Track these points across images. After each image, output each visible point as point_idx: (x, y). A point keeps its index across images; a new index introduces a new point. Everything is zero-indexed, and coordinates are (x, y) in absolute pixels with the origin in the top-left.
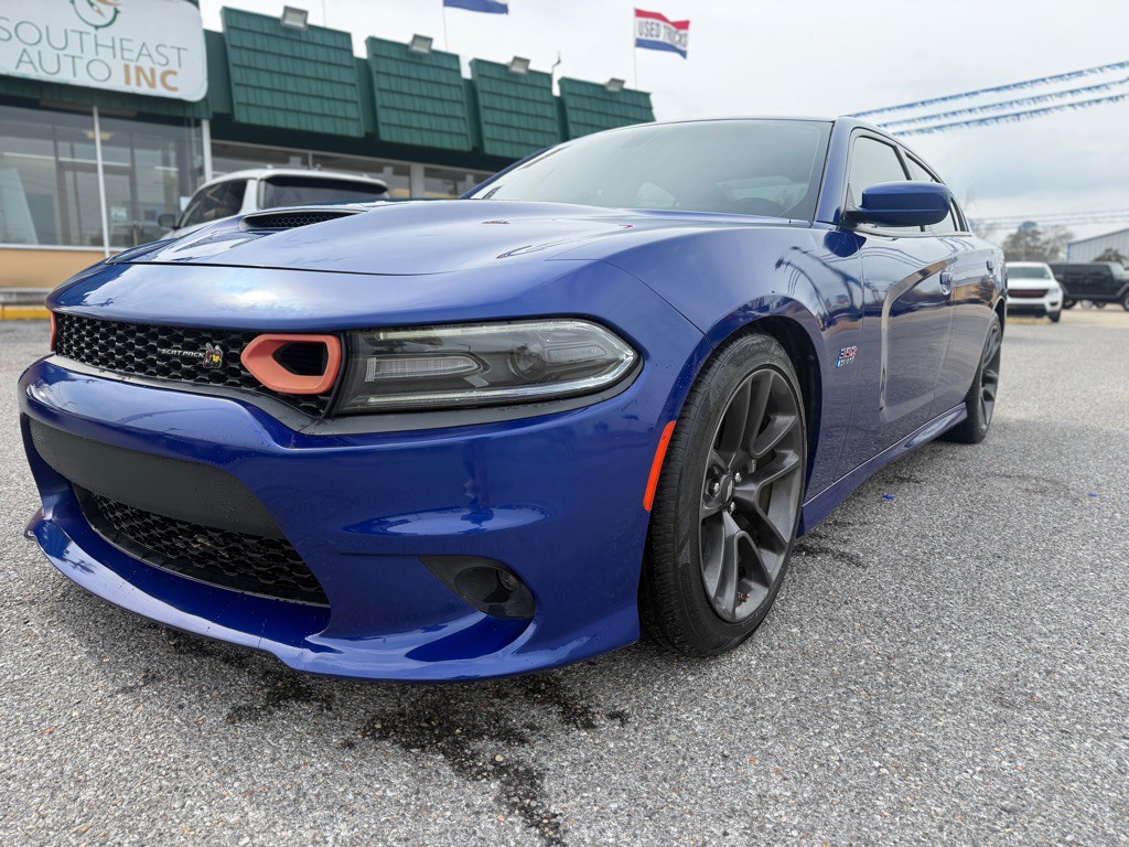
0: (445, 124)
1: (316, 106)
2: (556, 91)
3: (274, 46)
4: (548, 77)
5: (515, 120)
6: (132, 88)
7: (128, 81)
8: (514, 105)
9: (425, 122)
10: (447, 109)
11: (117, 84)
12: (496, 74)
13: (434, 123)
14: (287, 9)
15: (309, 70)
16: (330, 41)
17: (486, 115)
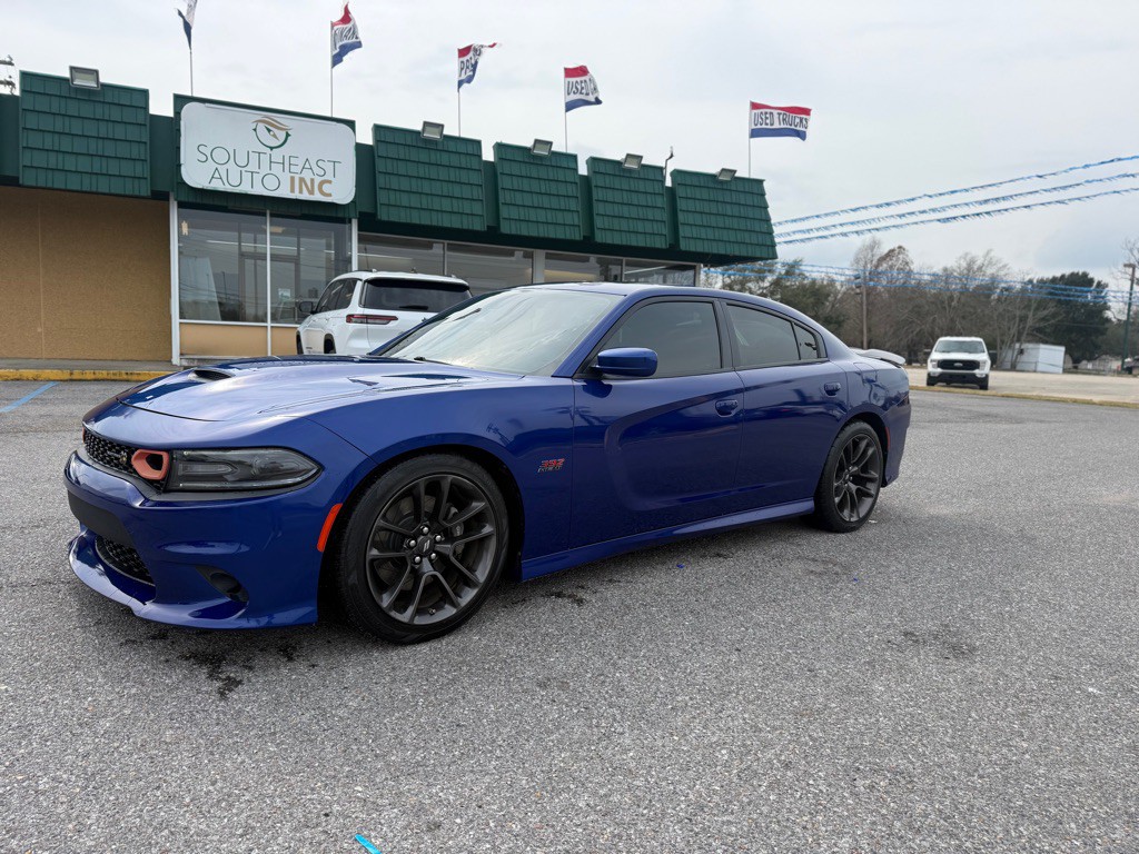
0: (560, 218)
1: (446, 204)
2: (668, 183)
3: (414, 154)
4: (661, 170)
5: (625, 211)
6: (296, 195)
7: (292, 191)
8: (626, 197)
9: (542, 216)
10: (563, 204)
11: (284, 192)
12: (609, 169)
13: (550, 216)
14: (426, 124)
15: (443, 174)
16: (462, 148)
17: (599, 208)
